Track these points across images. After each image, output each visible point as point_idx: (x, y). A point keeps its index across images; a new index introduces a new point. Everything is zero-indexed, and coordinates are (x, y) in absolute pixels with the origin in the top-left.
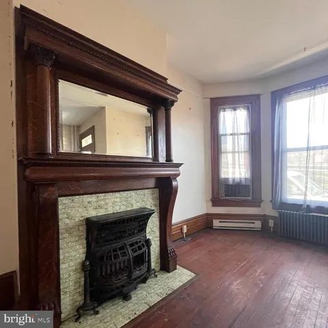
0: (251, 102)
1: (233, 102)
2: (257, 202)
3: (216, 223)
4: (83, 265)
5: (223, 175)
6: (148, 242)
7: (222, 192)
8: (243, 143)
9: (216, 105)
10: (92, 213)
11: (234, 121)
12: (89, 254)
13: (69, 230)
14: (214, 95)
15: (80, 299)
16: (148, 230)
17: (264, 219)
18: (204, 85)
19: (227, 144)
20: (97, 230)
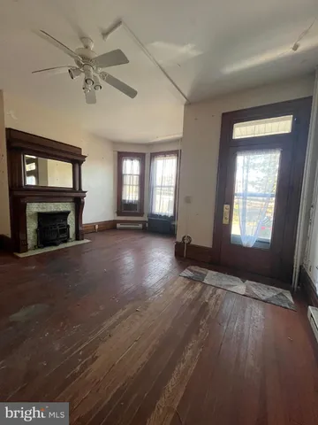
0: (140, 157)
1: (132, 155)
2: (141, 214)
3: (118, 225)
4: (37, 230)
5: (123, 198)
6: (68, 226)
7: (123, 207)
8: (136, 180)
9: (121, 156)
10: (41, 211)
11: (131, 167)
12: (39, 225)
13: (31, 216)
14: (120, 150)
15: (35, 243)
16: (68, 221)
17: (143, 223)
18: (114, 143)
19: (127, 180)
20: (42, 217)
